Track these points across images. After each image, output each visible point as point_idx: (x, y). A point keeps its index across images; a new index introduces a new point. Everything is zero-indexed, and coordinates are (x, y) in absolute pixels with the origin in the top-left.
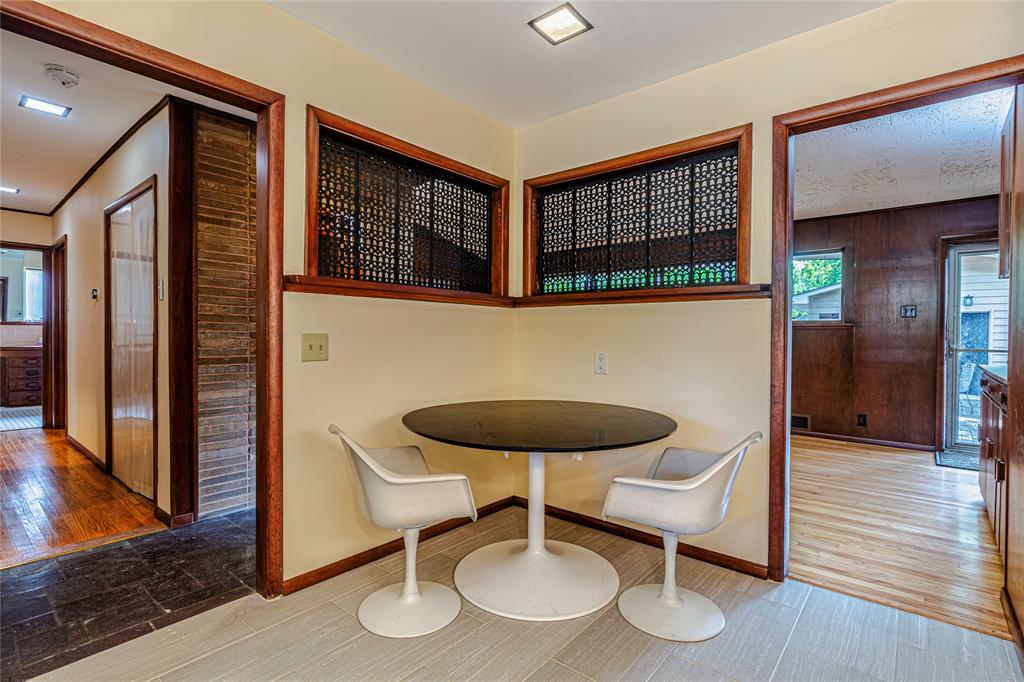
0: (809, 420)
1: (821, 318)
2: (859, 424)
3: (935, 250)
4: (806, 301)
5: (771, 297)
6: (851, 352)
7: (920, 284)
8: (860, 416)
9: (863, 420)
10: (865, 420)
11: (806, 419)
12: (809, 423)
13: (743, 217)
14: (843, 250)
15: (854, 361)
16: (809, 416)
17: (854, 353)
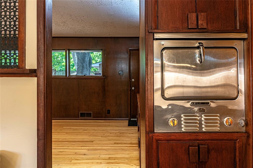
0: (92, 113)
1: (95, 75)
2: (108, 113)
3: (127, 53)
4: (98, 66)
5: (36, 76)
6: (105, 87)
7: (124, 64)
8: (108, 110)
9: (109, 112)
10: (110, 112)
11: (91, 113)
12: (92, 115)
13: (21, 27)
14: (102, 50)
15: (106, 90)
16: (92, 112)
17: (106, 88)
